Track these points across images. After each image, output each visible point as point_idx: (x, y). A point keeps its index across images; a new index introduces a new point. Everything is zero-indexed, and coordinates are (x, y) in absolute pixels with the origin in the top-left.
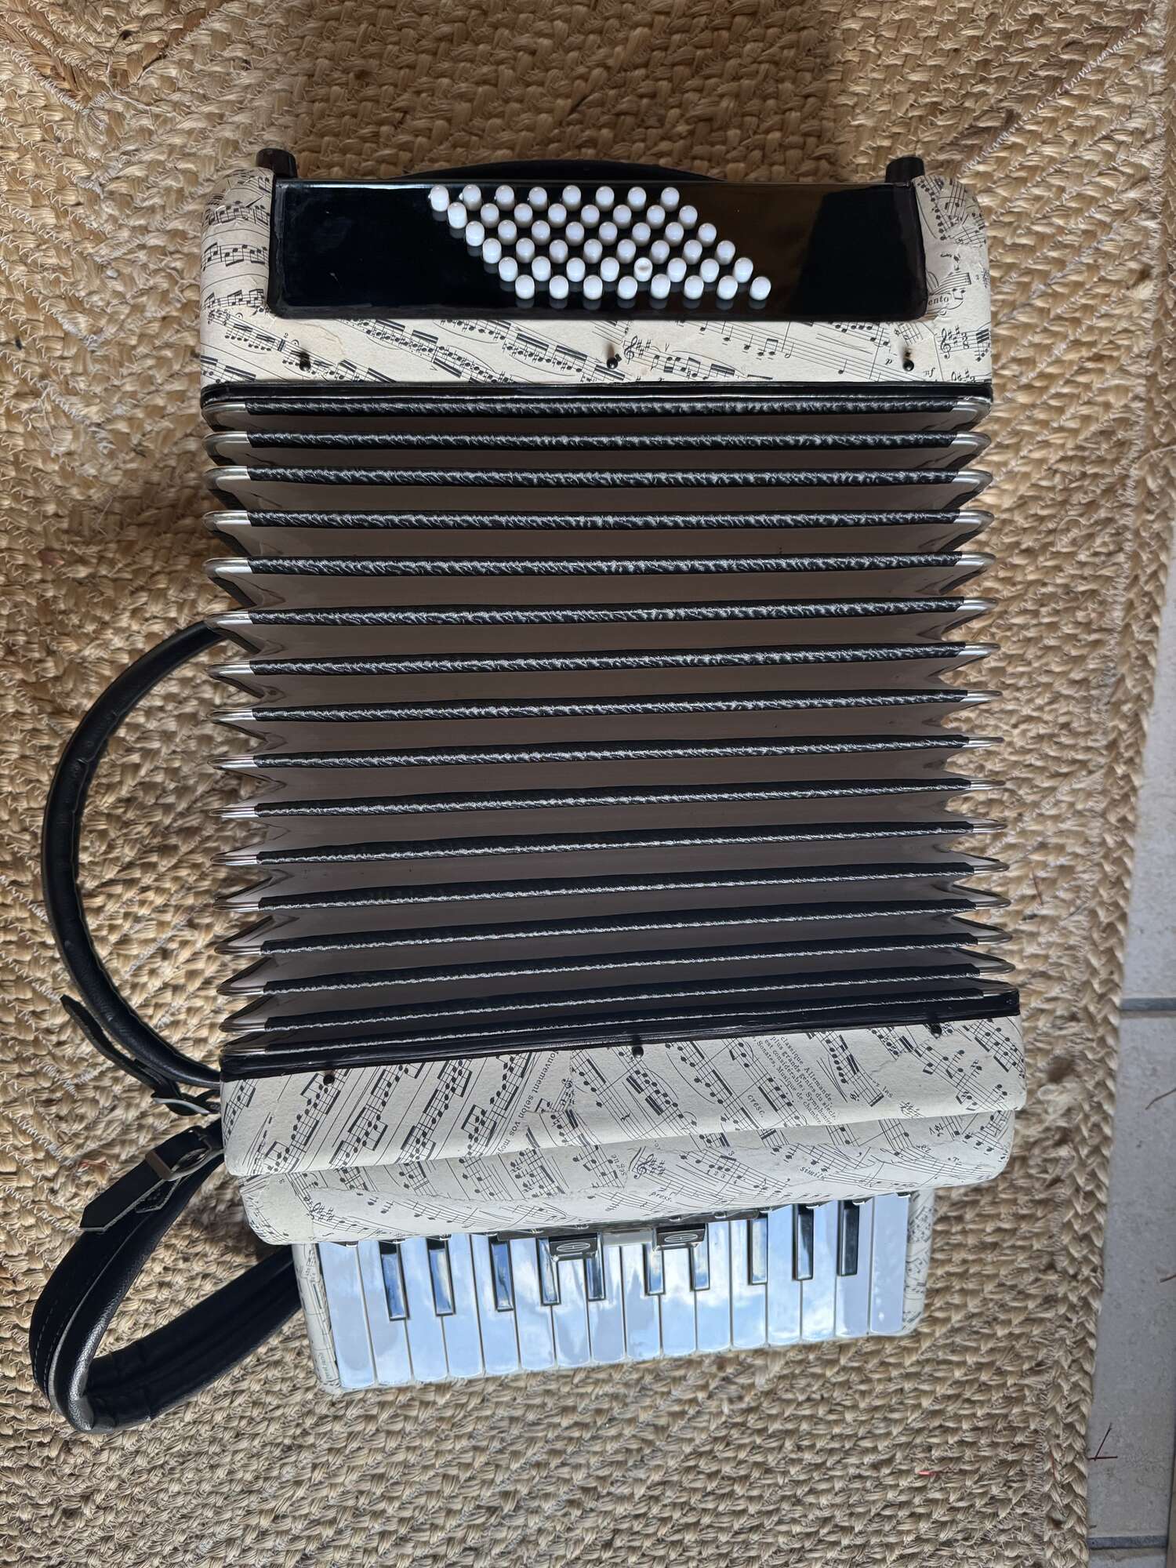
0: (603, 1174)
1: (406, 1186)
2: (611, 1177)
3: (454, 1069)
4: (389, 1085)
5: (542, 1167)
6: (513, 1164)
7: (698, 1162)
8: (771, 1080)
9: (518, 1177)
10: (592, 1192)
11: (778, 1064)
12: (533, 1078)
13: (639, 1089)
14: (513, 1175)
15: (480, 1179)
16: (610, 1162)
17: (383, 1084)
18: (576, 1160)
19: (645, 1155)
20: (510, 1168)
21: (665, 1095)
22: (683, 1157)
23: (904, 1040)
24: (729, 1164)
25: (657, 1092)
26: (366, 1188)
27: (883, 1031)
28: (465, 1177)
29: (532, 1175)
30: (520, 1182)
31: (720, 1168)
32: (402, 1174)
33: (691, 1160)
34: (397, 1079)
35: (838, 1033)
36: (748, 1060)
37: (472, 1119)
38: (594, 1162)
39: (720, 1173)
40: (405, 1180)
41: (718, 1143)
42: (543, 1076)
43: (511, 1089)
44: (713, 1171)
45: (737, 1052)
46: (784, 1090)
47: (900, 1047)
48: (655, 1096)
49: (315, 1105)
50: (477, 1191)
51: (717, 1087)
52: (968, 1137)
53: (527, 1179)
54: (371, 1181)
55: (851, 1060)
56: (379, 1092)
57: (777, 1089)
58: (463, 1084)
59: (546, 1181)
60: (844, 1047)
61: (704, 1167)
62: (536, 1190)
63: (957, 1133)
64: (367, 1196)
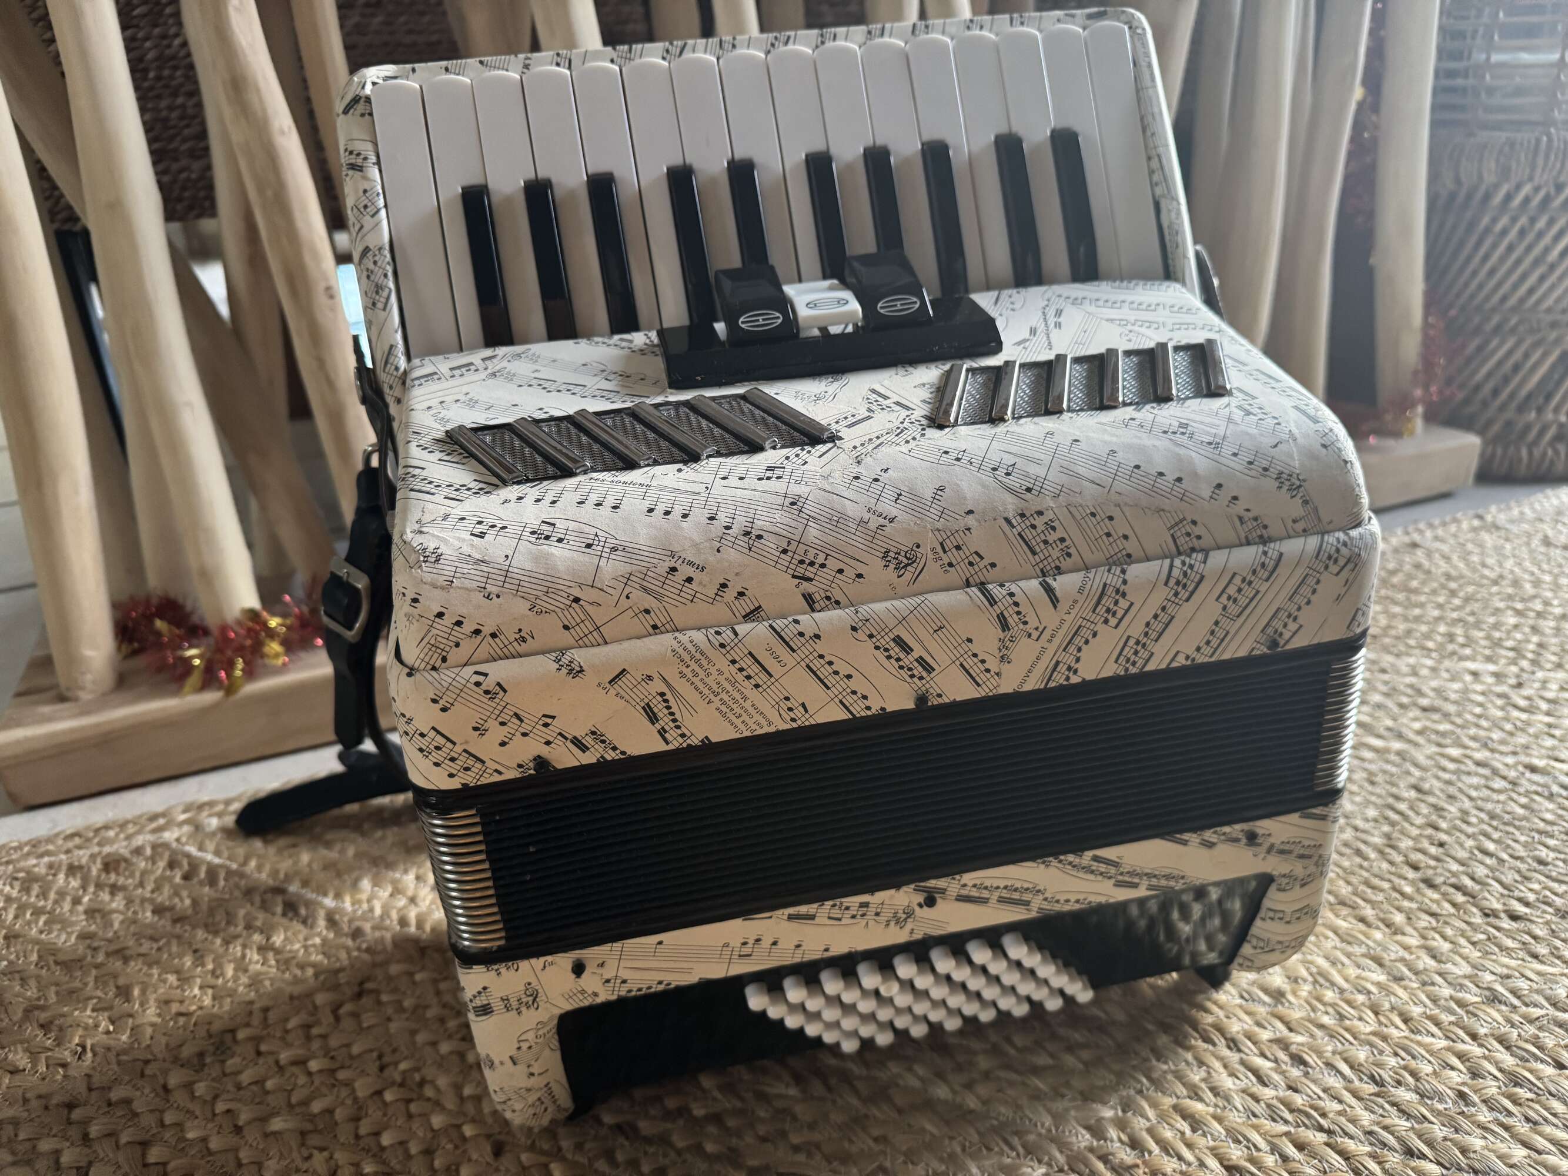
0: (958, 548)
1: (1194, 523)
2: (948, 544)
3: (1134, 664)
4: (1208, 643)
5: (1034, 553)
6: (1069, 555)
7: (841, 571)
8: (757, 686)
9: (1062, 540)
10: (971, 521)
11: (747, 705)
12: (1045, 662)
13: (920, 660)
14: (1068, 542)
15: (1108, 535)
16: (950, 565)
17: (1215, 643)
18: (993, 565)
19: (908, 576)
20: (1072, 551)
21: (889, 657)
22: (860, 576)
23: (584, 748)
24: (800, 570)
25: (898, 660)
26: (1240, 518)
27: (610, 756)
28: (1126, 537)
29: (1046, 542)
30: (1060, 533)
31: (812, 564)
32: (1199, 537)
33: (850, 573)
34: (1198, 649)
35: (671, 747)
36: (785, 705)
37: (1119, 615)
38: (971, 564)
39: (810, 556)
40: (1197, 530)
41: (817, 597)
42: (1034, 665)
43: (1072, 649)
44: (821, 559)
45: (799, 712)
46: (740, 677)
47: (589, 741)
48: (902, 655)
49: (1289, 616)
50: (1111, 518)
51: (825, 672)
52: (477, 632)
53: (1052, 537)
54: (1234, 528)
55: (653, 718)
56: (1220, 634)
57: (748, 677)
58: (1127, 649)
59: (1029, 534)
60: (662, 732)
61: (833, 564)
62: (1039, 522)
63: (494, 635)
64: (1239, 508)
